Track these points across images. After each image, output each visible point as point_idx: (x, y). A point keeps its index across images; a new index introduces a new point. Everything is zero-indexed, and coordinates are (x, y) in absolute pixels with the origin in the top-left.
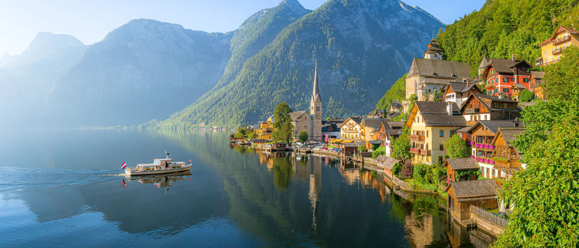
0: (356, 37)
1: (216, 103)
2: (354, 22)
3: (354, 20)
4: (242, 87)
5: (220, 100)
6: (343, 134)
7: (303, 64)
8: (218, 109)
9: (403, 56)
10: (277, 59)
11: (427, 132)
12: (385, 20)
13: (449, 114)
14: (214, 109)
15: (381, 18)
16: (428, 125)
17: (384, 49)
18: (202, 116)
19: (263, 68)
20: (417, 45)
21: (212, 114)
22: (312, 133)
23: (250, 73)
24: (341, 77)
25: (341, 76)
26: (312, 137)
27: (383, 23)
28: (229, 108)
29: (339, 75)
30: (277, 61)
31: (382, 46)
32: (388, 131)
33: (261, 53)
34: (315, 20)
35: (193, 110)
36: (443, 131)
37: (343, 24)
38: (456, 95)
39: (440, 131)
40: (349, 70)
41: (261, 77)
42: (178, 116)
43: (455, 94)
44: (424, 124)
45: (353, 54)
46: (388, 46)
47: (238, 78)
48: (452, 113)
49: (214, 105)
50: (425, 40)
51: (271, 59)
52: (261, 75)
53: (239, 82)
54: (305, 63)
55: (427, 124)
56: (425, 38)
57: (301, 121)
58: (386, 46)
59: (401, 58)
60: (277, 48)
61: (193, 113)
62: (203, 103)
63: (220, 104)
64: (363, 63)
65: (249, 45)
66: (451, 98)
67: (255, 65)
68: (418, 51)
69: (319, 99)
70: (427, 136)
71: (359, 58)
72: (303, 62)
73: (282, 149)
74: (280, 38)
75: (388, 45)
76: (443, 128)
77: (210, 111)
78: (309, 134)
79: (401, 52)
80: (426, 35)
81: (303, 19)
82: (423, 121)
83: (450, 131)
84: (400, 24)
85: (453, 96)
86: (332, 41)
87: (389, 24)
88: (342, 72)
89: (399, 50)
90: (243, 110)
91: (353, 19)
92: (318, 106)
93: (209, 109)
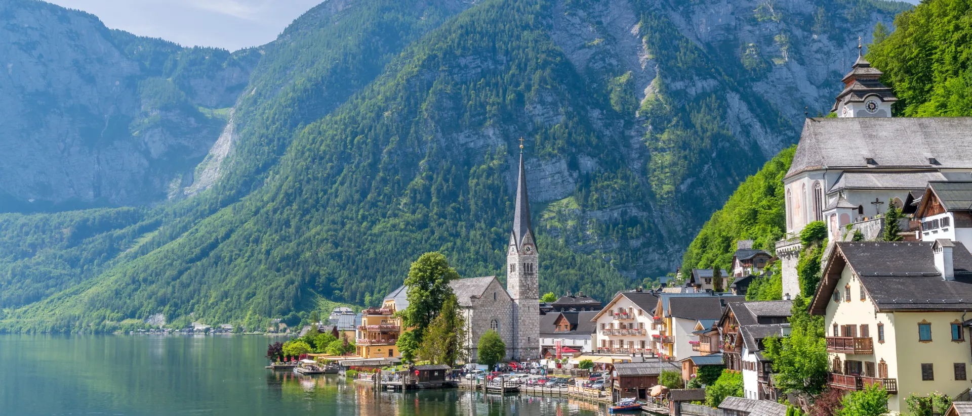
0: (610, 64)
1: (204, 253)
2: (605, 24)
3: (603, 20)
4: (284, 207)
5: (214, 245)
6: (604, 341)
7: (462, 145)
8: (210, 272)
9: (752, 110)
10: (388, 130)
11: (880, 327)
12: (693, 12)
13: (943, 276)
14: (197, 273)
15: (681, 8)
16: (882, 307)
17: (694, 93)
18: (159, 294)
19: (345, 158)
20: (793, 73)
21: (191, 288)
22: (514, 338)
23: (308, 168)
24: (571, 180)
25: (571, 175)
26: (513, 349)
27: (689, 20)
28: (246, 271)
29: (566, 173)
30: (388, 133)
31: (686, 87)
32: (751, 330)
33: (342, 113)
34: (494, 22)
35: (129, 273)
36: (930, 324)
37: (573, 32)
38: (955, 221)
39: (919, 324)
40: (593, 157)
41: (340, 179)
42: (75, 293)
43: (950, 215)
44: (869, 305)
45: (602, 114)
46: (705, 85)
47: (271, 182)
48: (951, 272)
49: (198, 258)
50: (819, 56)
51: (370, 130)
52: (342, 175)
53: (277, 194)
54: (469, 140)
55: (879, 304)
56: (816, 52)
57: (482, 306)
58: (699, 84)
59: (747, 116)
60: (387, 99)
61: (128, 285)
62: (162, 255)
63: (218, 258)
64: (632, 137)
65: (306, 90)
66: (940, 230)
67: (323, 148)
68: (797, 90)
69: (532, 242)
70: (881, 339)
71: (622, 121)
72: (462, 138)
73: (432, 383)
74: (396, 71)
75: (704, 82)
76: (928, 317)
77: (184, 278)
78: (506, 339)
79: (744, 98)
80: (820, 41)
81: (460, 19)
82: (863, 298)
83: (952, 324)
84: (737, 19)
85: (946, 221)
86: (543, 80)
87: (704, 21)
88: (573, 165)
89: (737, 91)
90: (288, 276)
91: (600, 16)
92: (530, 261)
93: (181, 273)
